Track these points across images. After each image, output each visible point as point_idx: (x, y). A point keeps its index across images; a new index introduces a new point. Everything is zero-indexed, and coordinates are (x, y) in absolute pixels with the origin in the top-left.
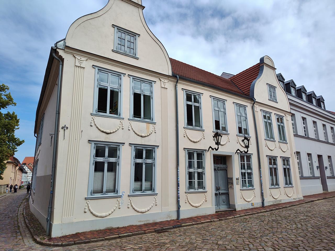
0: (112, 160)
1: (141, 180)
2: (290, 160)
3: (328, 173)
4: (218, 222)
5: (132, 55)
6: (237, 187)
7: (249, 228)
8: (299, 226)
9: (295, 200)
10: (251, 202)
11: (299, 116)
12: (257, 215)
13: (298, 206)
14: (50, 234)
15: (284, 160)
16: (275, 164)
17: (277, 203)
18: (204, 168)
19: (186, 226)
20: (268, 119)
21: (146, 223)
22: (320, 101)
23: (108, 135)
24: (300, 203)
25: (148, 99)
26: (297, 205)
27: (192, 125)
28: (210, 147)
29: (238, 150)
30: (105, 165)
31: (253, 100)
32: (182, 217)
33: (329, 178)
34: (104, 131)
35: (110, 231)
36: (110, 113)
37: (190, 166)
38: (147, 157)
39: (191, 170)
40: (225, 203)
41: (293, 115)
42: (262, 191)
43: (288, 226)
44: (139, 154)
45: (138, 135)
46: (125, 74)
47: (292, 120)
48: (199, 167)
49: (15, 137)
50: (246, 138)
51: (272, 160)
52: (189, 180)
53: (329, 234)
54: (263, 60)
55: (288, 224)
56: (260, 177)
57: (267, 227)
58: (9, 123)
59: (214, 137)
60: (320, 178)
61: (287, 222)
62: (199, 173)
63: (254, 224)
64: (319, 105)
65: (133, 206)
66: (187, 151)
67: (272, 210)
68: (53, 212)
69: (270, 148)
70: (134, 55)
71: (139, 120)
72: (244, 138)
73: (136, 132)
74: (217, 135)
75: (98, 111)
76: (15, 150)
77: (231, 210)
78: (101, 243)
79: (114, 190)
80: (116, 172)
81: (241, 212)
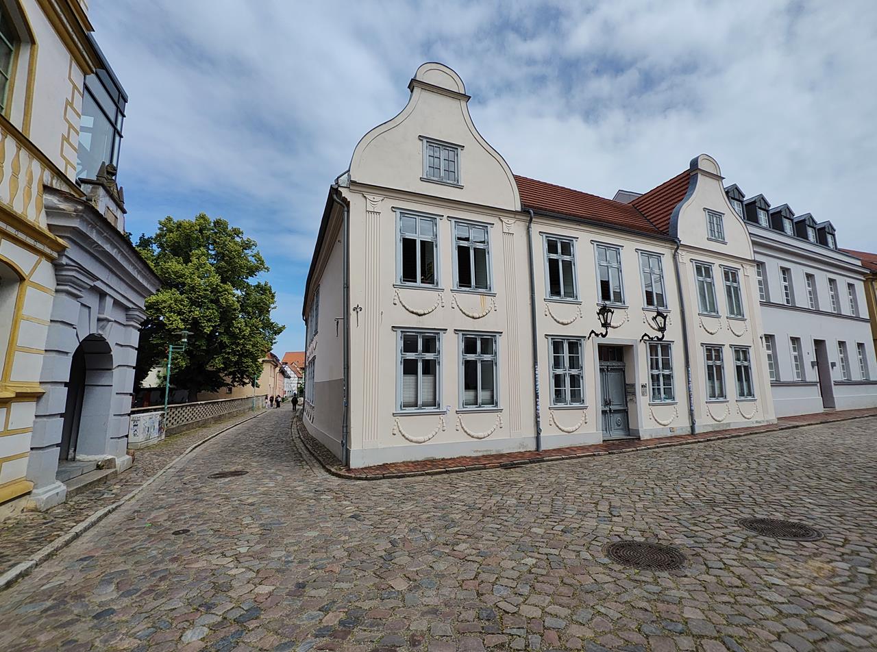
0: (429, 356)
1: (475, 388)
2: (751, 351)
3: (836, 374)
4: (607, 457)
5: (452, 182)
6: (643, 401)
7: (660, 466)
8: (754, 465)
9: (760, 425)
10: (669, 426)
11: (773, 266)
12: (679, 447)
13: (764, 434)
14: (347, 464)
15: (737, 352)
16: (718, 358)
17: (721, 428)
18: (582, 367)
19: (552, 460)
20: (706, 276)
21: (485, 454)
22: (824, 234)
23: (421, 317)
24: (769, 429)
25: (481, 255)
26: (762, 433)
27: (558, 293)
28: (593, 332)
29: (646, 335)
30: (419, 364)
31: (676, 242)
32: (543, 447)
33: (837, 383)
34: (415, 311)
35: (432, 462)
36: (422, 282)
37: (557, 363)
38: (484, 351)
39: (559, 371)
40: (620, 427)
41: (760, 265)
42: (691, 406)
43: (732, 464)
44: (470, 347)
45: (468, 316)
46: (443, 216)
47: (759, 274)
48: (572, 366)
49: (272, 321)
50: (659, 314)
51: (713, 352)
52: (555, 387)
53: (805, 479)
54: (697, 164)
55: (733, 462)
56: (688, 382)
57: (693, 466)
58: (261, 299)
59: (598, 314)
60: (819, 384)
61: (733, 459)
62: (572, 377)
63: (670, 461)
64: (822, 241)
65: (464, 427)
66: (552, 339)
67: (708, 441)
68: (350, 433)
69: (709, 330)
70: (456, 183)
71: (469, 291)
72: (656, 314)
73: (464, 311)
74: (604, 311)
75: (404, 281)
76: (274, 341)
77: (632, 439)
78: (421, 478)
79: (434, 403)
80: (435, 376)
81: (649, 442)
